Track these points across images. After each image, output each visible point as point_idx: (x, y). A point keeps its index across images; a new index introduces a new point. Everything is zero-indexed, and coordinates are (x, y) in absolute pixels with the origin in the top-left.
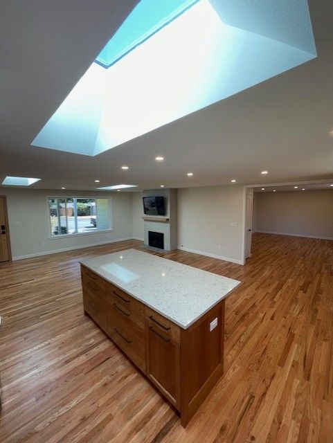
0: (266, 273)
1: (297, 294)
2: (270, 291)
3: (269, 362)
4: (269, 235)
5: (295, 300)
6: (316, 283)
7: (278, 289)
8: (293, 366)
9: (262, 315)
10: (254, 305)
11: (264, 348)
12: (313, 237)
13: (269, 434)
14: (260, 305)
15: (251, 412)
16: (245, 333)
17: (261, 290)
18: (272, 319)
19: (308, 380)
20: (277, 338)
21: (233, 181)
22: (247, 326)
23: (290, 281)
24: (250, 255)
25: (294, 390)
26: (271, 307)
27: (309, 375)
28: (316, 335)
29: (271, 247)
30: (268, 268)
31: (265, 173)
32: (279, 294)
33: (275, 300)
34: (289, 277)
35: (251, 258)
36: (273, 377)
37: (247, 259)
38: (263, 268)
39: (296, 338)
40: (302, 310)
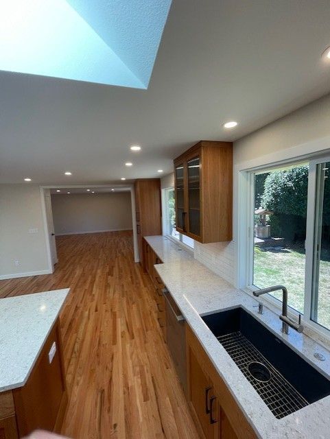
0: (78, 272)
1: (107, 280)
2: (87, 287)
3: (106, 348)
4: (69, 236)
5: (107, 286)
6: (117, 265)
7: (92, 282)
8: (122, 337)
9: (87, 312)
10: (77, 308)
11: (98, 339)
12: (104, 231)
13: (125, 406)
14: (82, 305)
15: (107, 405)
16: (77, 340)
17: (78, 290)
18: (96, 311)
19: (133, 338)
20: (105, 324)
21: (28, 180)
22: (77, 332)
23: (99, 271)
24: (57, 261)
25: (128, 354)
26: (92, 301)
27: (133, 335)
28: (128, 303)
29: (74, 247)
30: (78, 268)
31: (68, 174)
32: (95, 286)
33: (93, 293)
34: (97, 269)
35: (59, 263)
36: (113, 358)
37: (55, 266)
38: (73, 270)
39: (117, 314)
40: (114, 291)
